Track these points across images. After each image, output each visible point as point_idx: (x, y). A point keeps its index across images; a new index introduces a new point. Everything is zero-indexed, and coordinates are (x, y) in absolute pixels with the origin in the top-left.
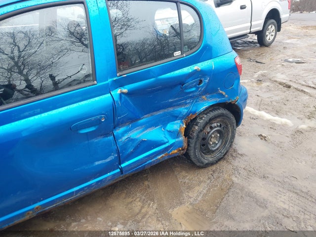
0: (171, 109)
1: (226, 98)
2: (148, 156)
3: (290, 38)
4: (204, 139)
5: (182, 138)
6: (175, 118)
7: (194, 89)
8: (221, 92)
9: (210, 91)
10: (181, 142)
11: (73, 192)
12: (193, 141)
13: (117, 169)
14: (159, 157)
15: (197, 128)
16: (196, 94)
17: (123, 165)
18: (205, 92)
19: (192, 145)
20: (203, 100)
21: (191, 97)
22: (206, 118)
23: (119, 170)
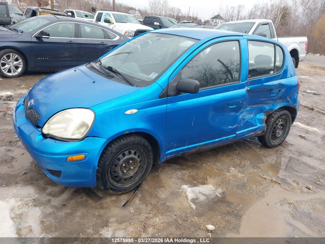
0: (260, 105)
1: (291, 104)
2: (248, 131)
3: (302, 75)
4: (275, 128)
5: (264, 124)
6: (261, 111)
7: (275, 95)
8: (288, 99)
9: (283, 98)
10: (264, 127)
11: (215, 142)
12: (270, 128)
13: (234, 134)
14: (251, 134)
15: (273, 119)
16: (275, 98)
17: (237, 133)
18: (280, 98)
19: (269, 130)
20: (278, 103)
21: (272, 100)
22: (278, 114)
23: (235, 135)
